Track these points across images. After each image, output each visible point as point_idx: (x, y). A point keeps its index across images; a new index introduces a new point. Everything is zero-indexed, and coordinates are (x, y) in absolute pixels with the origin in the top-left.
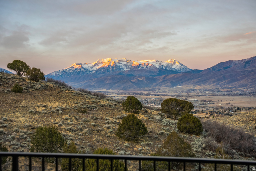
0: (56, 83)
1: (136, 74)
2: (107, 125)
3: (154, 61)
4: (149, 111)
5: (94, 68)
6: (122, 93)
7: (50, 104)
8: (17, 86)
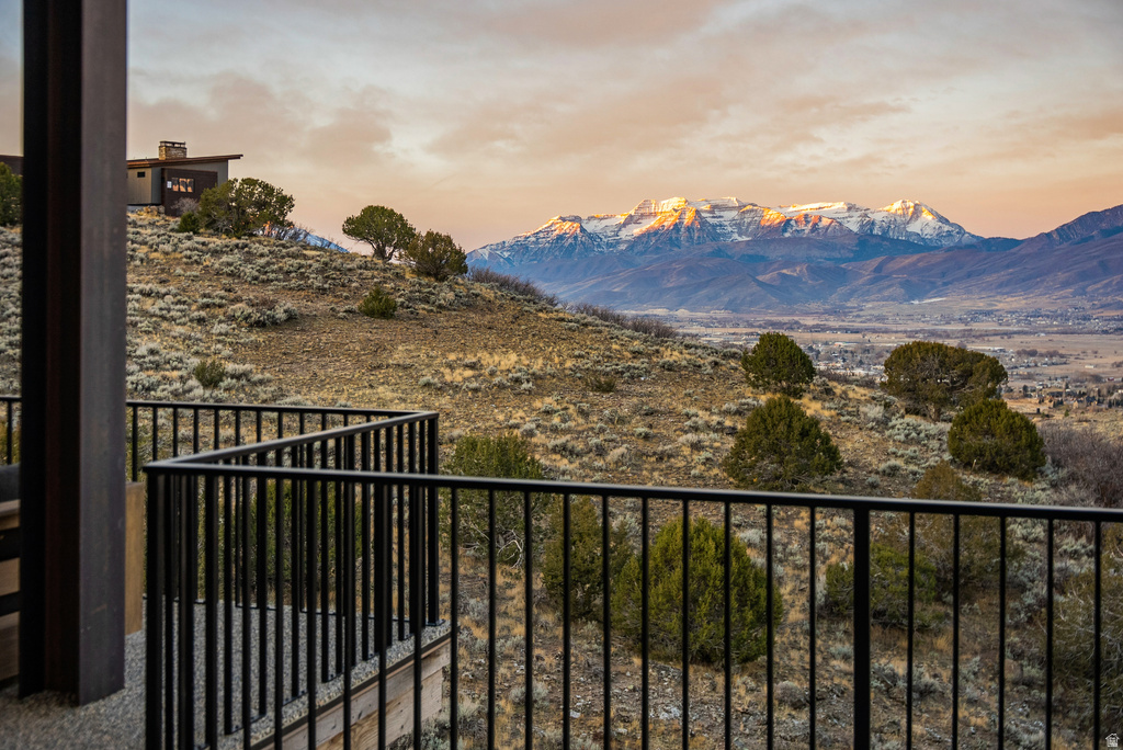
0: (504, 284)
1: (775, 253)
2: (692, 437)
3: (840, 205)
4: (839, 389)
5: (624, 234)
6: (723, 323)
7: (488, 360)
8: (378, 294)
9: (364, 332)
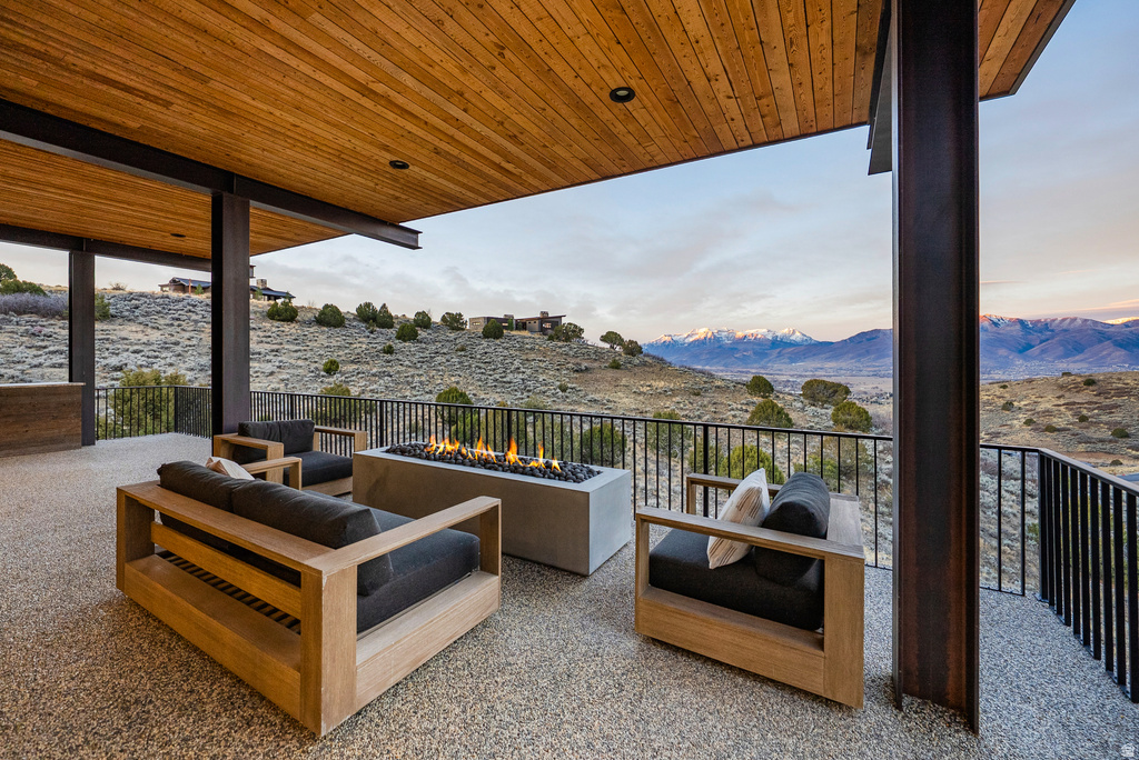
0: (654, 357)
1: (741, 347)
2: (733, 413)
3: (765, 330)
4: (781, 396)
5: (686, 341)
6: (722, 371)
7: (655, 384)
8: (614, 361)
9: (611, 374)
